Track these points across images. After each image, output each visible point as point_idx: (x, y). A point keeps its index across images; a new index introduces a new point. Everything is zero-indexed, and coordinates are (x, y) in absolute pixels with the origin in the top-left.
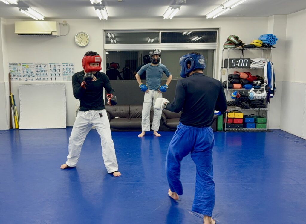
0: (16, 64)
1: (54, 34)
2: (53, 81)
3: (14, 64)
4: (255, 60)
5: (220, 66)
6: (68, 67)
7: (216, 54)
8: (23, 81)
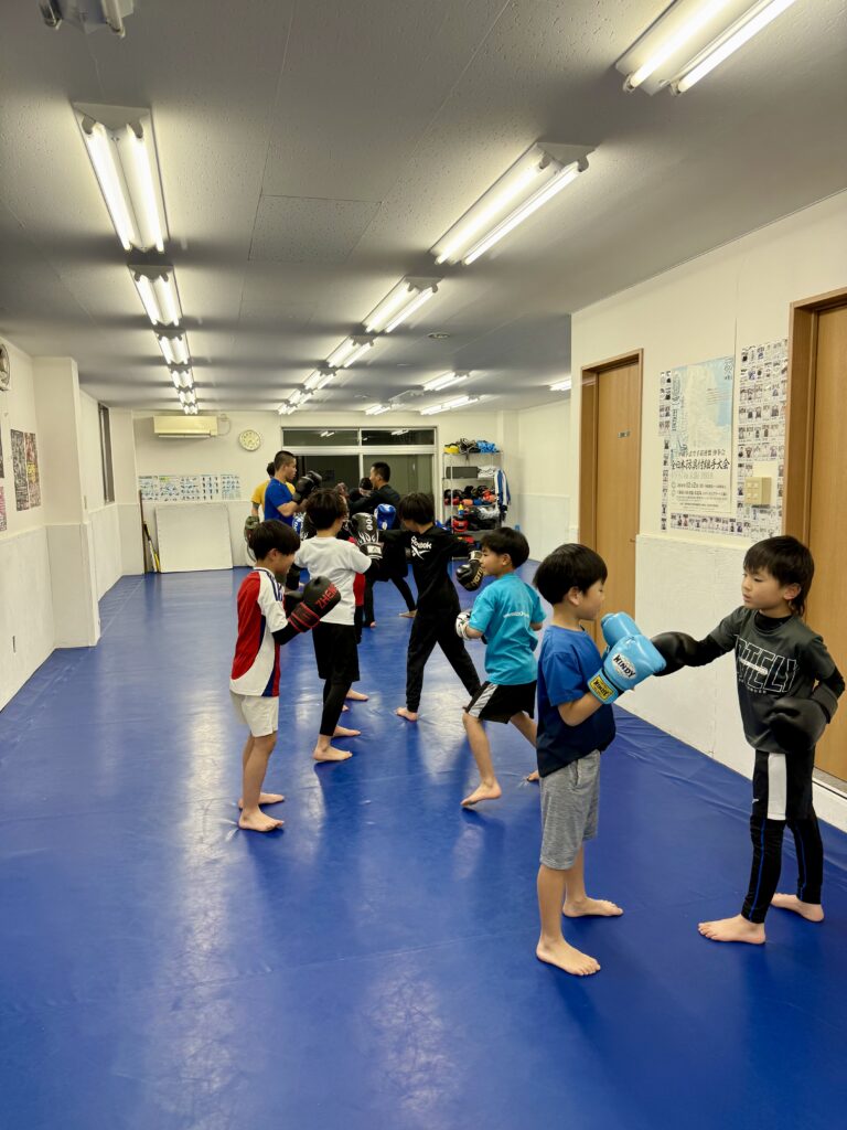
0: (150, 477)
1: (213, 434)
2: (208, 500)
3: (147, 478)
4: (484, 468)
5: (441, 477)
6: (231, 480)
7: (434, 459)
8: (161, 502)
